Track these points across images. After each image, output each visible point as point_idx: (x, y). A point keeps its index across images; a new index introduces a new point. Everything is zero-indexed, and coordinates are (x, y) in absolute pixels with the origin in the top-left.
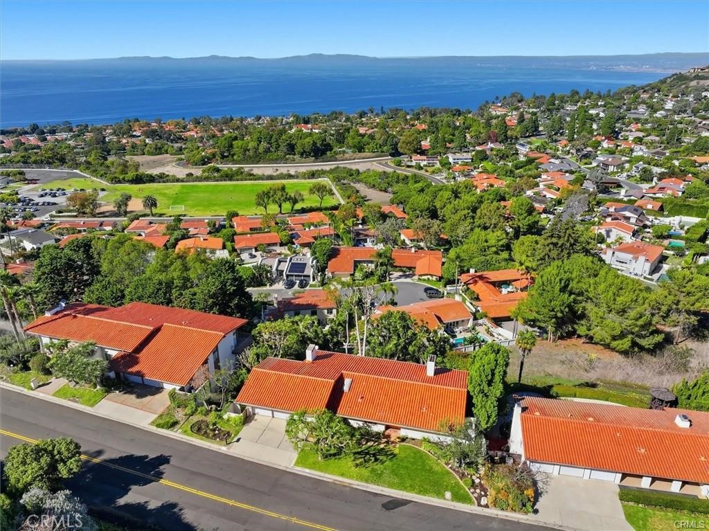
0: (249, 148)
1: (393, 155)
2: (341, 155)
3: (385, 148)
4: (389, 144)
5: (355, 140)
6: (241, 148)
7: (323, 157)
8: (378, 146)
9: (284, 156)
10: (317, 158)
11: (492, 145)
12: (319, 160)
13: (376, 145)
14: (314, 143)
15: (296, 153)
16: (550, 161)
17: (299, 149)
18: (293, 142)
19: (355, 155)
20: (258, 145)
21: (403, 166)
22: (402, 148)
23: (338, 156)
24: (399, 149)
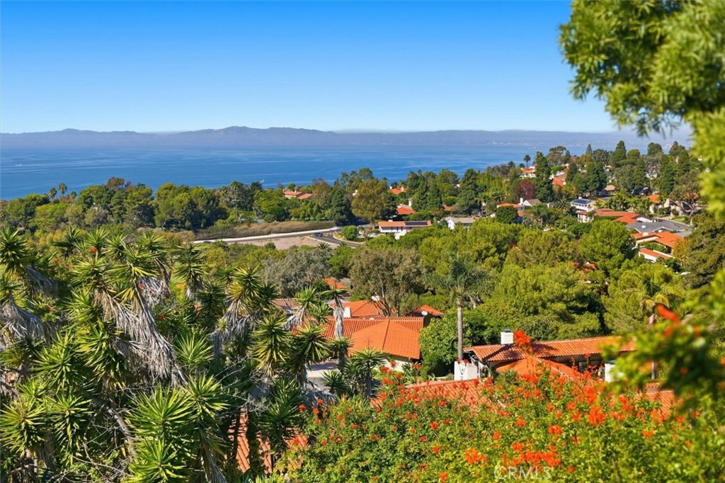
0: (65, 216)
1: (341, 223)
2: (245, 226)
3: (328, 212)
4: (334, 203)
5: (273, 202)
6: (51, 217)
7: (210, 228)
8: (315, 209)
9: (134, 230)
10: (196, 232)
11: (527, 203)
12: (200, 236)
13: (312, 207)
14: (192, 204)
15: (157, 222)
16: (638, 219)
17: (161, 215)
18: (153, 203)
19: (271, 226)
20: (84, 211)
21: (362, 240)
22: (357, 207)
23: (237, 228)
24: (353, 211)
